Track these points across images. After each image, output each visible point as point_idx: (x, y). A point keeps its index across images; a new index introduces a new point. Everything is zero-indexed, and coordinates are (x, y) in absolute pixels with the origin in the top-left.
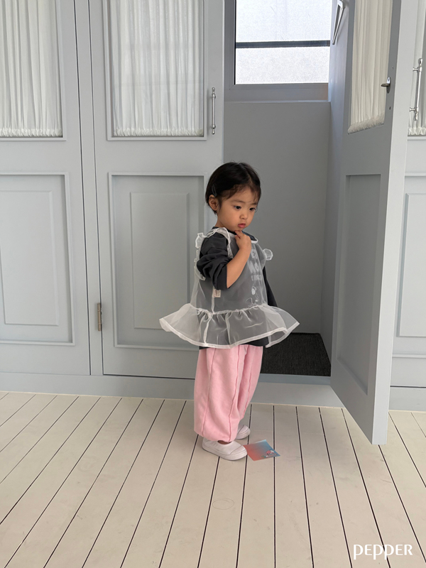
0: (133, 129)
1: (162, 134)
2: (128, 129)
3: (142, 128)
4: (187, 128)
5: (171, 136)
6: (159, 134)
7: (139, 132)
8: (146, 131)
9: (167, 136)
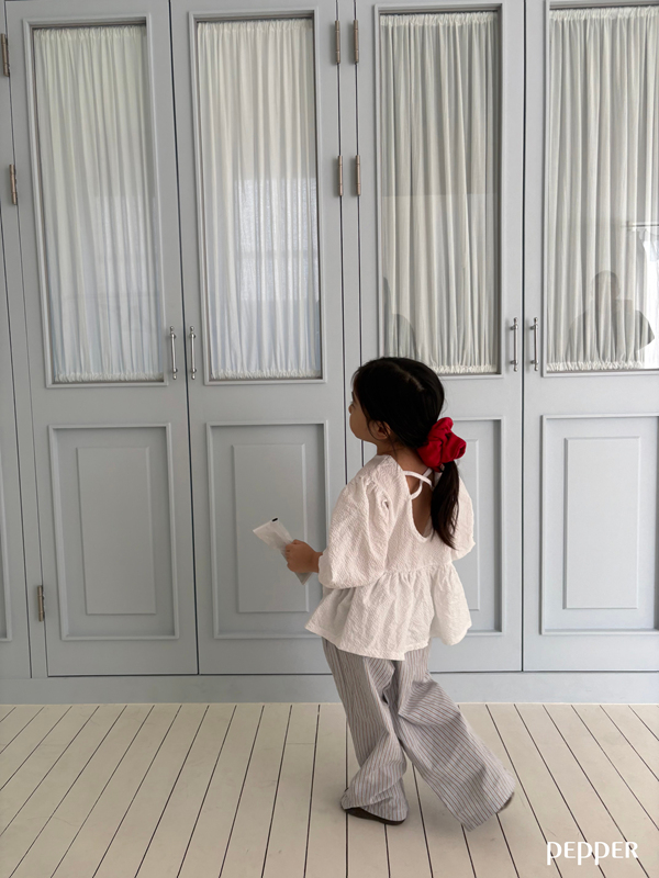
0: (78, 374)
1: (115, 379)
2: (72, 373)
3: (89, 372)
4: (144, 371)
5: (125, 381)
6: (110, 378)
7: (85, 376)
8: (94, 375)
9: (120, 381)
